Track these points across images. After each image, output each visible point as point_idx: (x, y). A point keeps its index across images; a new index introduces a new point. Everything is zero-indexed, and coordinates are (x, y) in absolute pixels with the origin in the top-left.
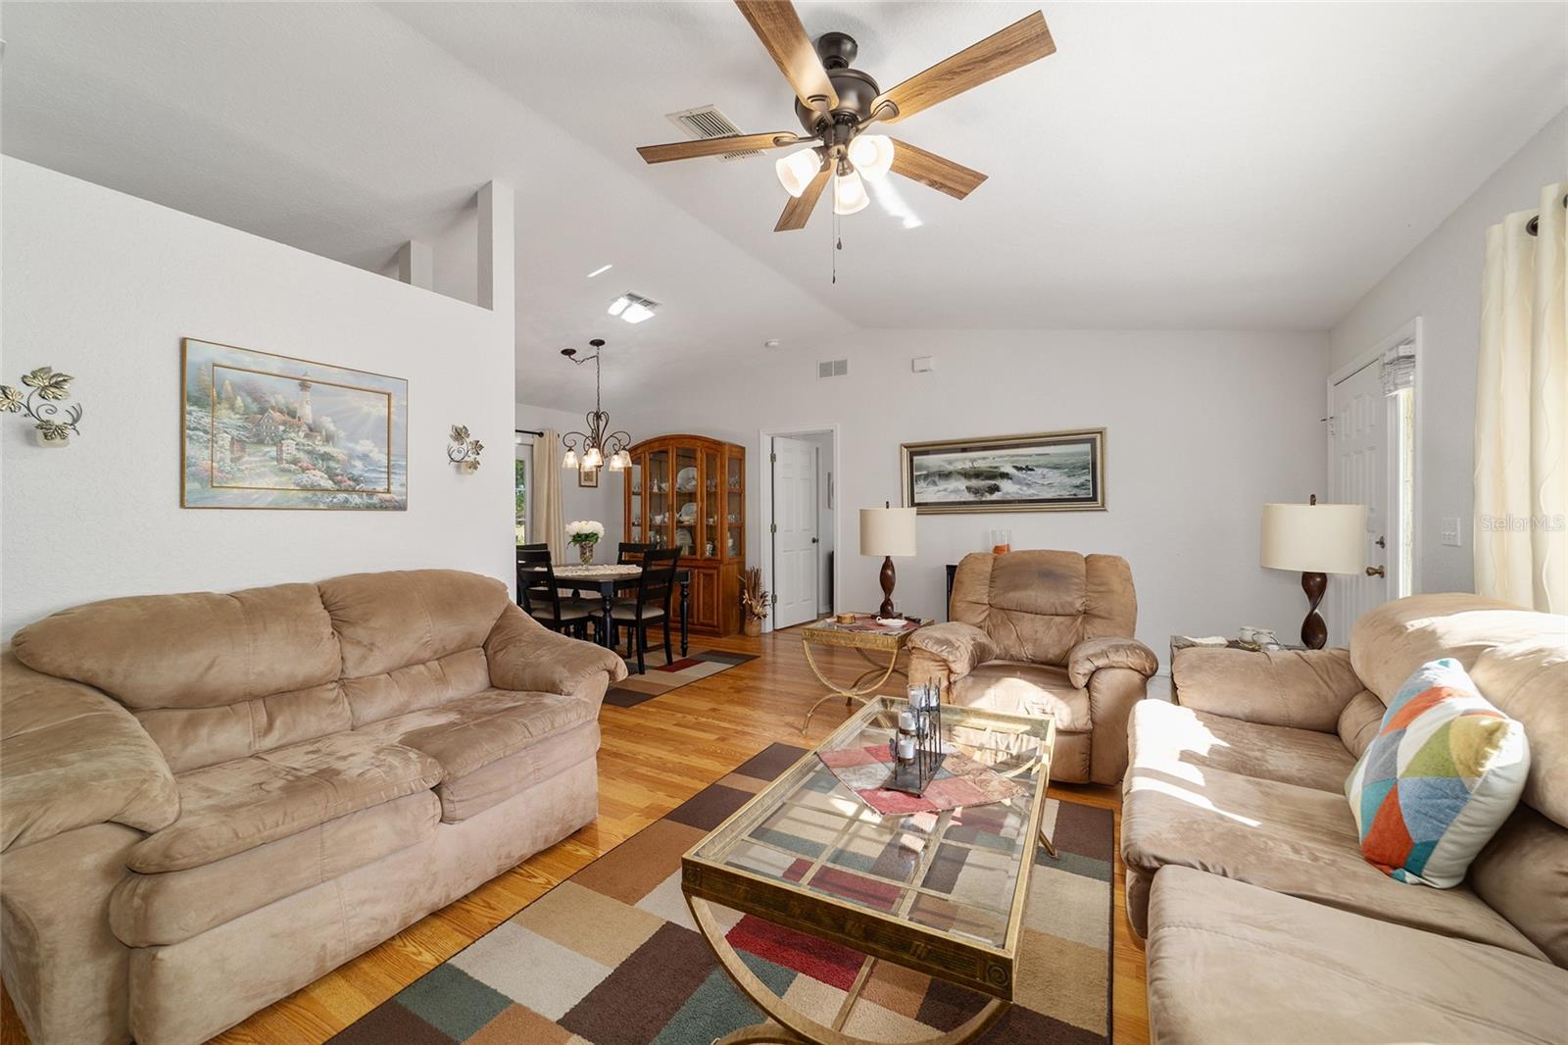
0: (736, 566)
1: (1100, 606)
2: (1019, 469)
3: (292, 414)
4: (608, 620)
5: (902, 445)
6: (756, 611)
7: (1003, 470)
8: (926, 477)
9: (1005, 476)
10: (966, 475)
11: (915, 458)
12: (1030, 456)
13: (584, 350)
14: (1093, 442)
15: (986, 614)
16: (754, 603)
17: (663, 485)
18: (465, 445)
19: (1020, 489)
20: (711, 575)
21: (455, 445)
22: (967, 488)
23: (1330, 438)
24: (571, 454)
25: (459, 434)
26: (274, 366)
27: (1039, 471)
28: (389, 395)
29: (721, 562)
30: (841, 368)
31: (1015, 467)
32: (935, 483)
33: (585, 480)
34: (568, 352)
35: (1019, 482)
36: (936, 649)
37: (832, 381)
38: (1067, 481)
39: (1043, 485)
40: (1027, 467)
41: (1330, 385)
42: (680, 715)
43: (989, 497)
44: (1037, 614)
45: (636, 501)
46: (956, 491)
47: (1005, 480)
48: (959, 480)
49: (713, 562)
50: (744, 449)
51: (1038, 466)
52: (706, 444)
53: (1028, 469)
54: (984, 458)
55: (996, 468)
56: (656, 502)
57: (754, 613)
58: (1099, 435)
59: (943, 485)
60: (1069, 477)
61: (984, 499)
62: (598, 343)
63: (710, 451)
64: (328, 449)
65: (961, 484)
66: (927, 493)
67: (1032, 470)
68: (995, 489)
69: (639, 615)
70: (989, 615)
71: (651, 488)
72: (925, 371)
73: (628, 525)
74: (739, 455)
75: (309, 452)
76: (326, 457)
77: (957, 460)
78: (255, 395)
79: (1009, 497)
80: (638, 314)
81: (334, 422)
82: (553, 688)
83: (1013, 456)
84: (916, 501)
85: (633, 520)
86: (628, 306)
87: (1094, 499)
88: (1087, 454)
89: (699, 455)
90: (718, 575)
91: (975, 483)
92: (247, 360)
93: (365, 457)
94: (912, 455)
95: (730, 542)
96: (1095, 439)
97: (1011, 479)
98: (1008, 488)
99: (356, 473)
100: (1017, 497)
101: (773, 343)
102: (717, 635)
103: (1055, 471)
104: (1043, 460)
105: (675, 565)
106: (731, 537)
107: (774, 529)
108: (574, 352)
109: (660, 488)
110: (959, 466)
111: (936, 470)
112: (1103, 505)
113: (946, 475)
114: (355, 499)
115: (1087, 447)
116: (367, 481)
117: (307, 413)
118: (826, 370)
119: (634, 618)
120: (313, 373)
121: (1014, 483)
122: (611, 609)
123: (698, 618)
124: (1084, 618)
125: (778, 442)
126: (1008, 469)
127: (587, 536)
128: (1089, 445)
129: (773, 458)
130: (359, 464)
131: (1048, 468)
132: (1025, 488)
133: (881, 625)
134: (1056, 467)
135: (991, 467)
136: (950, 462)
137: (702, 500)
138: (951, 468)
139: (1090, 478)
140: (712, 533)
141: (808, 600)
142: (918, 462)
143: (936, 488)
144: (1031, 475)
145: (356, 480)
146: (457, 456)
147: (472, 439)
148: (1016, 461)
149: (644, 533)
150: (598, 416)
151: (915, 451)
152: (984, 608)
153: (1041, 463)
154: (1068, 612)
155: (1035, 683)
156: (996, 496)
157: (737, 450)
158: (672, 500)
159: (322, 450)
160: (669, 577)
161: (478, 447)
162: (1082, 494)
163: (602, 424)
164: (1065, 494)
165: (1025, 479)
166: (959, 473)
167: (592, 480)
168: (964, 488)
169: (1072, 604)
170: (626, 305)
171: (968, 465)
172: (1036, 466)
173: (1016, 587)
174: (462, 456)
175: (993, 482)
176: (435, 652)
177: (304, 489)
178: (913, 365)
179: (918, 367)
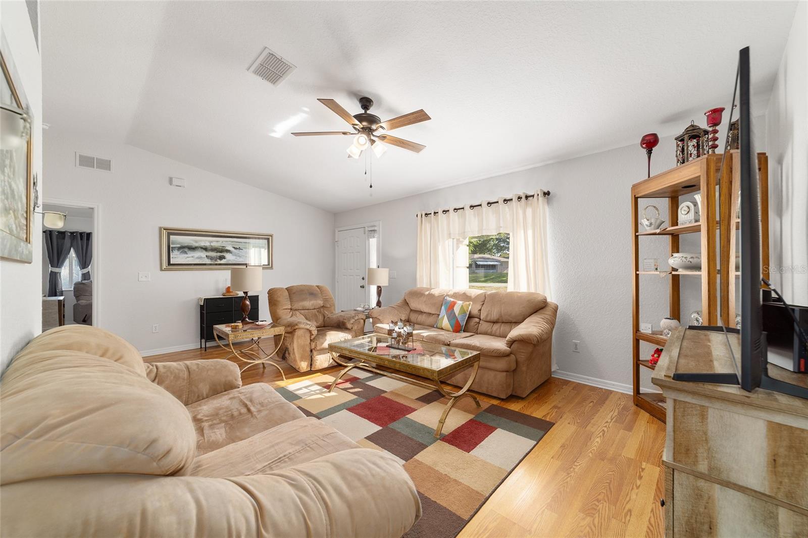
2: (236, 248)
5: (162, 228)
7: (228, 248)
8: (179, 248)
9: (228, 251)
10: (205, 249)
11: (171, 236)
12: (241, 243)
22: (206, 256)
23: (336, 248)
27: (245, 250)
30: (105, 165)
31: (234, 248)
32: (186, 253)
35: (235, 255)
41: (337, 231)
43: (219, 262)
46: (200, 258)
47: (228, 254)
48: (202, 252)
53: (239, 249)
54: (217, 241)
55: (224, 247)
59: (191, 254)
61: (217, 263)
65: (203, 254)
66: (177, 257)
67: (242, 249)
68: (222, 258)
72: (179, 186)
77: (201, 241)
79: (230, 262)
83: (233, 242)
84: (171, 263)
87: (268, 264)
88: (266, 244)
91: (211, 254)
94: (169, 235)
96: (269, 239)
97: (231, 253)
98: (230, 258)
100: (234, 262)
110: (202, 244)
111: (186, 245)
112: (272, 267)
113: (192, 248)
118: (86, 161)
121: (233, 255)
126: (229, 248)
128: (267, 241)
132: (238, 258)
135: (221, 246)
136: (196, 242)
138: (196, 245)
142: (174, 239)
143: (186, 255)
144: (241, 252)
148: (234, 244)
151: (171, 232)
156: (223, 261)
165: (238, 253)
166: (202, 248)
171: (207, 244)
172: (244, 248)
175: (221, 254)
178: (171, 181)
179: (175, 182)
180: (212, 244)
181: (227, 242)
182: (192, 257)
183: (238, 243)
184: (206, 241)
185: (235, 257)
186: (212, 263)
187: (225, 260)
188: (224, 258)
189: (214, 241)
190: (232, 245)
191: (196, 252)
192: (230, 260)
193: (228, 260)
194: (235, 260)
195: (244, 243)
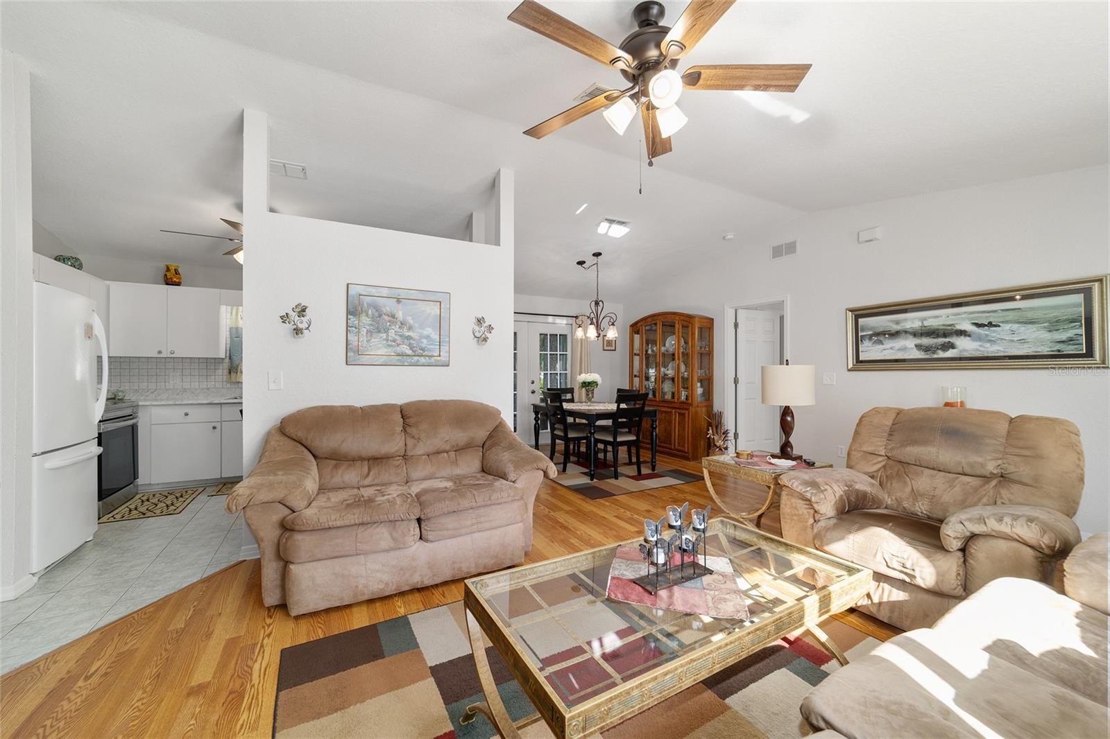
0: (704, 409)
1: (1022, 470)
2: (978, 325)
3: (393, 316)
4: (592, 439)
5: (847, 309)
6: (718, 444)
7: (959, 327)
8: (870, 337)
9: (962, 333)
10: (915, 334)
11: (860, 320)
13: (590, 260)
14: (1088, 293)
15: (880, 465)
16: (716, 438)
17: (655, 349)
18: (482, 328)
20: (684, 414)
21: (477, 328)
22: (916, 346)
24: (580, 329)
25: (480, 321)
26: (385, 292)
27: (1007, 327)
28: (440, 302)
29: (691, 405)
30: (791, 248)
32: (881, 342)
33: (607, 346)
34: (581, 263)
35: (979, 338)
36: (801, 489)
37: (786, 259)
38: (1047, 336)
39: (1012, 341)
42: (623, 510)
43: (941, 354)
44: (939, 471)
45: (637, 359)
46: (904, 349)
47: (962, 337)
48: (906, 339)
49: (686, 405)
50: (712, 320)
51: (1007, 322)
52: (682, 318)
53: (990, 325)
54: (936, 317)
55: (950, 325)
56: (648, 360)
57: (716, 445)
58: (1097, 285)
60: (1050, 331)
61: (935, 356)
62: (597, 255)
63: (685, 323)
64: (410, 334)
65: (910, 343)
66: (870, 351)
67: (996, 326)
69: (615, 438)
70: (884, 467)
71: (647, 351)
72: (871, 240)
73: (632, 376)
74: (708, 326)
75: (401, 336)
76: (409, 338)
77: (905, 320)
78: (377, 308)
79: (966, 355)
80: (618, 231)
81: (413, 319)
82: (504, 476)
84: (861, 359)
85: (635, 373)
86: (610, 227)
87: (1090, 353)
88: (1079, 305)
89: (677, 326)
90: (689, 414)
91: (926, 341)
92: (373, 291)
93: (428, 337)
94: (857, 317)
95: (700, 391)
96: (1090, 289)
97: (969, 336)
98: (965, 346)
99: (423, 346)
101: (729, 237)
102: (687, 459)
104: (1011, 316)
105: (644, 404)
106: (702, 386)
107: (736, 381)
108: (584, 262)
109: (653, 351)
112: (1103, 362)
113: (895, 335)
114: (422, 360)
115: (1079, 298)
116: (429, 350)
117: (400, 315)
118: (778, 252)
119: (612, 440)
120: (403, 294)
122: (594, 433)
123: (675, 446)
124: (1000, 481)
125: (741, 313)
127: (589, 383)
128: (1082, 295)
129: (736, 326)
130: (425, 341)
131: (1019, 323)
132: (988, 345)
133: (771, 464)
135: (944, 325)
136: (897, 323)
137: (679, 359)
138: (898, 328)
139: (1083, 331)
140: (686, 383)
141: (771, 439)
142: (863, 324)
144: (994, 332)
145: (423, 350)
146: (478, 334)
147: (487, 324)
148: (973, 319)
149: (641, 382)
150: (597, 303)
151: (859, 314)
152: (880, 459)
153: (1008, 319)
154: (978, 472)
155: (901, 536)
156: (950, 353)
157: (705, 321)
158: (660, 359)
159: (407, 334)
160: (640, 413)
161: (490, 328)
162: (1069, 349)
163: (600, 309)
164: (1045, 350)
165: (987, 335)
167: (612, 346)
168: (913, 346)
169: (983, 466)
170: (607, 227)
171: (916, 325)
172: (1003, 322)
173: (915, 442)
174: (481, 333)
175: (947, 340)
176: (453, 447)
177: (398, 355)
178: (859, 236)
179: (864, 238)
180: (926, 324)
182: (891, 348)
184: (915, 319)
185: (979, 343)
186: (927, 357)
188: (952, 346)
189: (930, 318)
191: (897, 340)
192: (965, 350)
193: (961, 351)
194: (977, 350)
195: (1002, 310)
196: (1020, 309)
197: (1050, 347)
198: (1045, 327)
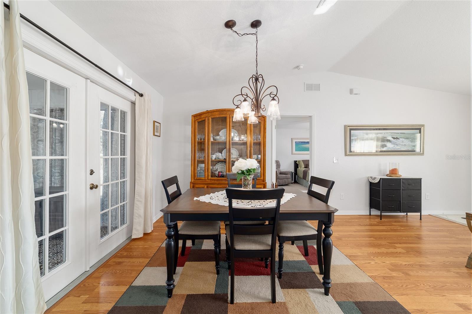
2: (394, 138)
5: (346, 125)
9: (389, 141)
11: (352, 131)
12: (398, 133)
19: (394, 146)
27: (401, 139)
30: (317, 87)
31: (393, 138)
33: (156, 132)
35: (394, 144)
39: (402, 145)
40: (397, 137)
47: (389, 143)
53: (397, 138)
54: (381, 133)
55: (385, 137)
58: (422, 127)
60: (411, 142)
67: (399, 139)
72: (357, 94)
79: (390, 150)
83: (392, 133)
96: (421, 129)
97: (391, 142)
100: (393, 150)
103: (407, 140)
109: (214, 139)
112: (423, 153)
118: (309, 87)
121: (392, 144)
126: (390, 138)
128: (418, 131)
131: (404, 138)
132: (396, 146)
134: (407, 138)
135: (383, 137)
144: (398, 141)
151: (352, 128)
156: (385, 149)
165: (396, 142)
167: (158, 132)
172: (401, 138)
178: (351, 91)
179: (355, 92)
181: (387, 133)
183: (396, 134)
185: (393, 145)
187: (386, 148)
190: (392, 135)
192: (389, 148)
193: (388, 148)
194: (393, 148)
195: (401, 133)
196: (405, 133)
197: (411, 148)
198: (410, 141)
